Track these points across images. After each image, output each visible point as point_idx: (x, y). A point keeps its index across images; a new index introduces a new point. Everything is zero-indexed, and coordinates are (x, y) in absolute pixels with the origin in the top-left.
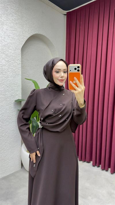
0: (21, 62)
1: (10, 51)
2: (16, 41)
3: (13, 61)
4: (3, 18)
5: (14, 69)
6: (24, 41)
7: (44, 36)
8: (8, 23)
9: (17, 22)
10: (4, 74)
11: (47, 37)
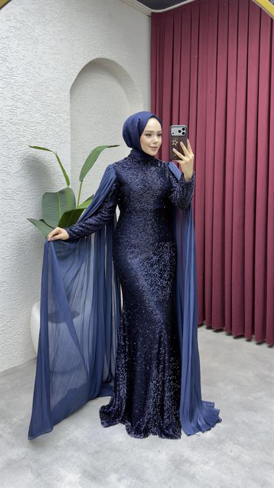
0: (71, 115)
1: (50, 94)
2: (60, 74)
3: (55, 116)
4: (36, 31)
5: (57, 130)
6: (74, 74)
7: (113, 62)
8: (46, 41)
9: (63, 37)
10: (39, 140)
11: (120, 63)
